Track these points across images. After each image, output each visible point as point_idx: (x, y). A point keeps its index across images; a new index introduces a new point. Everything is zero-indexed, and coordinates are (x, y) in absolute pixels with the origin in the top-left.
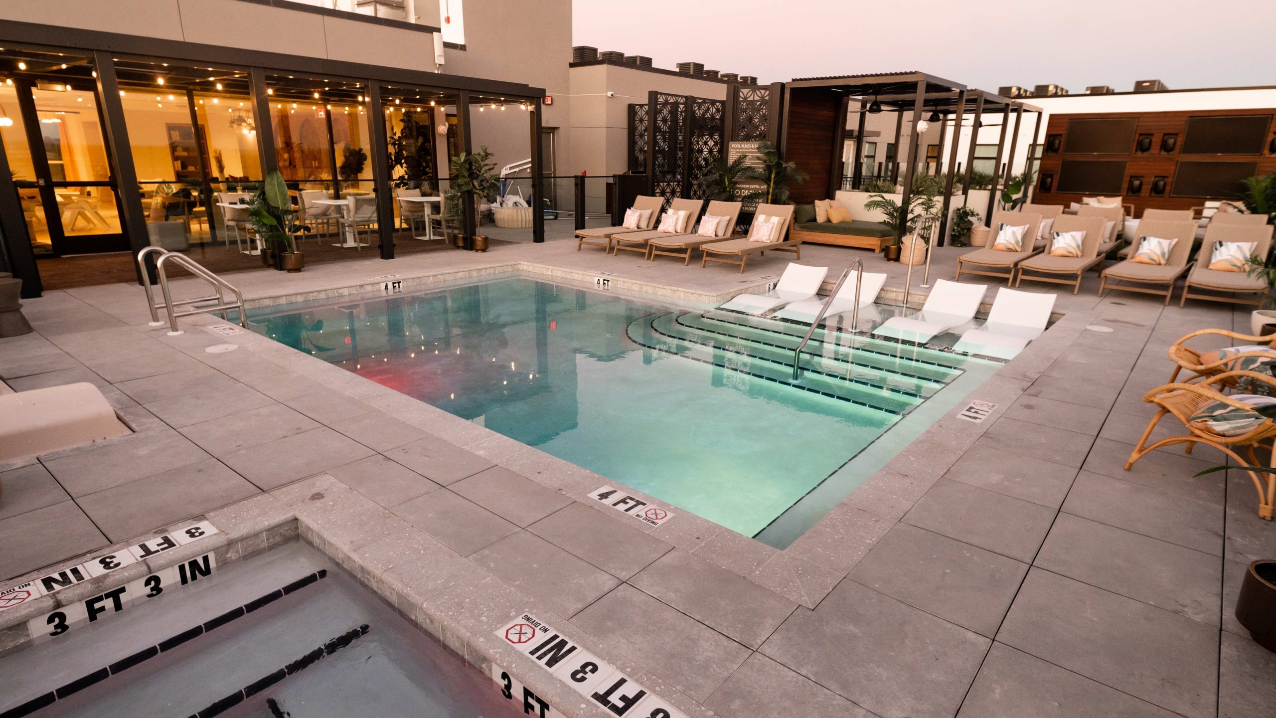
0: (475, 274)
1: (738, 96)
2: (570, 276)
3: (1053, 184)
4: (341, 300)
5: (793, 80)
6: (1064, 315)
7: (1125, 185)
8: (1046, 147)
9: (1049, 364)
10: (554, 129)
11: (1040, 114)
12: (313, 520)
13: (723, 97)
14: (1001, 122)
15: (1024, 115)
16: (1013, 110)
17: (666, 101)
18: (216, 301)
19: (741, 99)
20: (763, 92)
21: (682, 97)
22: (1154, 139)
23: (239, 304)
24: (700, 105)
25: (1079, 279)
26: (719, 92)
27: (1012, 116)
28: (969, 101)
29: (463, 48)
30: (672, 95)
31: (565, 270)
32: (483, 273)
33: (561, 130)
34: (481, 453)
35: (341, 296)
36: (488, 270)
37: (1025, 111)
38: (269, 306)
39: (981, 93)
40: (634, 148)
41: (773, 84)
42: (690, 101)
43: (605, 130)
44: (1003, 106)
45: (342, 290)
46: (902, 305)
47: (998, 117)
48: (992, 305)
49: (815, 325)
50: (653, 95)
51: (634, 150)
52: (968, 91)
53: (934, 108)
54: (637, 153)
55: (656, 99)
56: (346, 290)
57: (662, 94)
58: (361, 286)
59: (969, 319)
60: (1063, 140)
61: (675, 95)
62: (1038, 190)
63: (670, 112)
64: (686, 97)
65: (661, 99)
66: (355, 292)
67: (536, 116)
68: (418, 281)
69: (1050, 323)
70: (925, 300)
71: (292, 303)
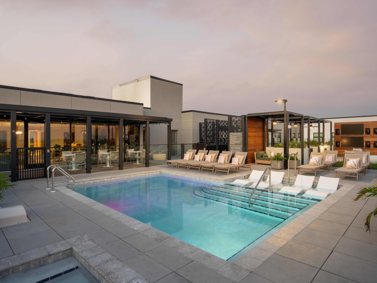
0: (147, 174)
1: (232, 119)
2: (177, 175)
3: (340, 145)
4: (104, 183)
5: (248, 114)
6: (343, 186)
7: (365, 145)
8: (335, 133)
9: (335, 202)
10: (176, 131)
11: (331, 123)
12: (77, 249)
13: (227, 120)
14: (318, 126)
15: (325, 124)
16: (321, 122)
17: (210, 121)
18: (67, 183)
19: (232, 120)
20: (239, 118)
21: (215, 120)
22: (371, 130)
23: (74, 183)
24: (221, 122)
25: (357, 175)
26: (226, 119)
27: (321, 124)
28: (305, 119)
29: (150, 108)
30: (212, 120)
31: (176, 172)
32: (150, 174)
33: (179, 131)
34: (136, 229)
35: (104, 181)
36: (151, 173)
37: (325, 122)
38: (82, 184)
39: (309, 117)
40: (201, 135)
41: (242, 116)
42: (217, 121)
43: (192, 130)
44: (317, 121)
45: (105, 179)
46: (287, 183)
47: (317, 124)
48: (318, 183)
49: (255, 189)
50: (206, 120)
51: (201, 136)
52: (304, 116)
53: (295, 122)
54: (202, 137)
55: (207, 121)
56: (106, 179)
57: (208, 119)
58: (111, 178)
59: (310, 188)
60: (340, 131)
61: (213, 120)
62: (335, 147)
63: (212, 125)
64: (216, 120)
65: (208, 121)
66: (109, 180)
67: (169, 127)
68: (129, 176)
69: (338, 188)
70: (295, 181)
71: (89, 183)
